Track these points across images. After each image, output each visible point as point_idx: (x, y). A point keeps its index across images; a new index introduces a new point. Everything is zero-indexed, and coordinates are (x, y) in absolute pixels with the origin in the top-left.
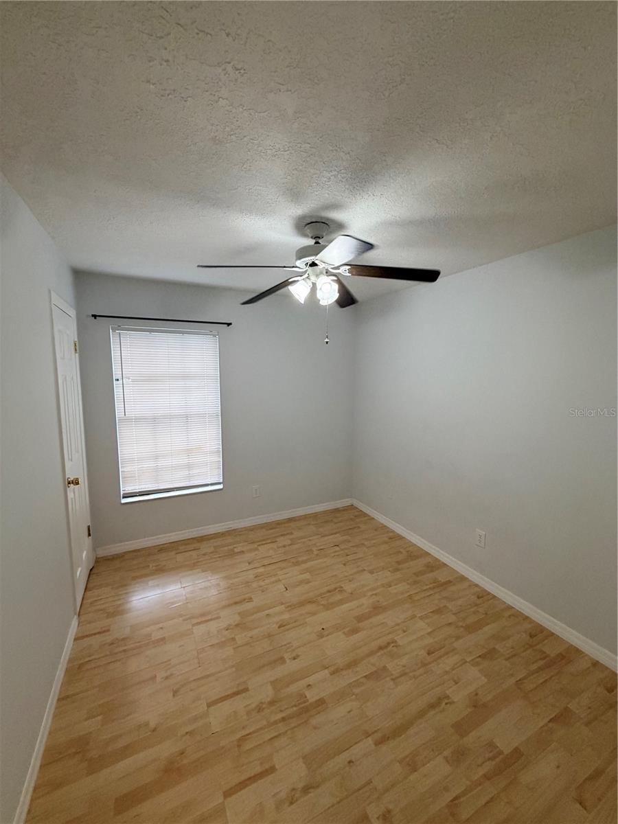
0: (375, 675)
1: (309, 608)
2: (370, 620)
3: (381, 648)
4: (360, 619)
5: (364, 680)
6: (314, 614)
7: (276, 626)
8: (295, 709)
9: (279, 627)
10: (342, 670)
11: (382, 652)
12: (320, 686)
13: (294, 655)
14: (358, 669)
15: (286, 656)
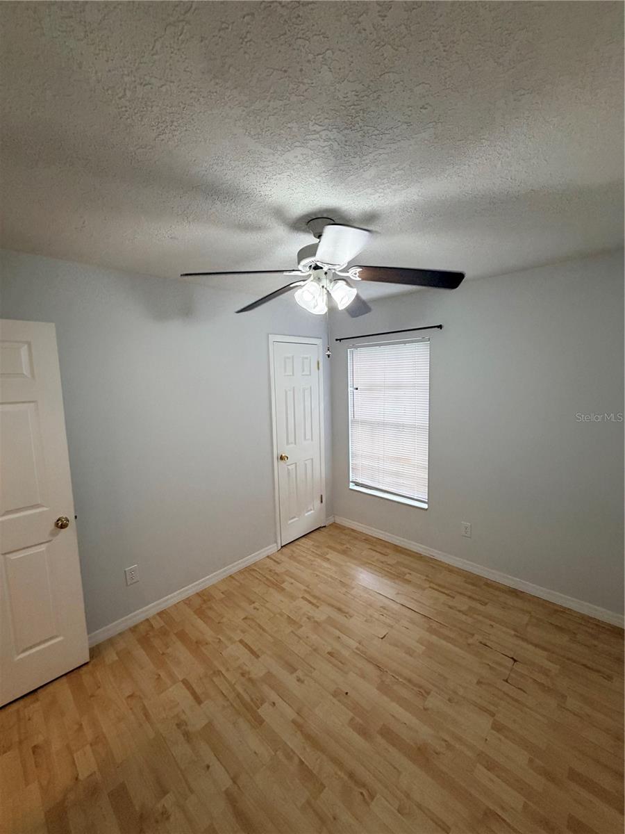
0: (306, 773)
1: (369, 669)
2: (391, 749)
3: (351, 775)
4: (387, 733)
5: (296, 760)
6: (363, 676)
7: (329, 649)
8: (249, 700)
9: (329, 653)
10: (301, 731)
11: (346, 778)
12: (277, 715)
13: (302, 678)
14: (308, 750)
15: (299, 673)
